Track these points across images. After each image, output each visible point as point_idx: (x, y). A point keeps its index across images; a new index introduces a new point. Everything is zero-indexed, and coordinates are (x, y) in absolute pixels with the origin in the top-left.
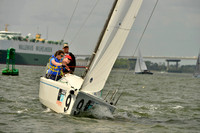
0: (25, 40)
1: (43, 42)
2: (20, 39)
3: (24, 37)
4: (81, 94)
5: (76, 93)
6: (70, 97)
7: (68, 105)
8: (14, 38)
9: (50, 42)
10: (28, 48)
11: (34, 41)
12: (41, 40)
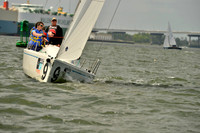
0: (47, 13)
1: (65, 15)
2: (41, 11)
3: (46, 10)
4: (57, 62)
5: (52, 61)
6: (47, 65)
7: (45, 73)
8: (36, 11)
11: (55, 14)
12: (63, 13)
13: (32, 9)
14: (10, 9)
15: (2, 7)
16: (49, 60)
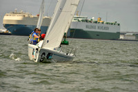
1: (103, 23)
2: (86, 21)
4: (42, 50)
5: (39, 49)
8: (83, 21)
9: (107, 23)
10: (92, 27)
13: (80, 19)
16: (37, 49)
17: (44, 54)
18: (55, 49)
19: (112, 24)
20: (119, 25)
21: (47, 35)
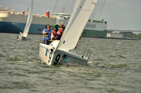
1: (89, 21)
5: (54, 50)
6: (51, 53)
7: (50, 58)
9: (94, 21)
13: (66, 17)
14: (51, 17)
15: (45, 15)
16: (52, 50)
17: (59, 55)
18: (70, 51)
19: (99, 22)
20: (106, 23)
21: (63, 35)
